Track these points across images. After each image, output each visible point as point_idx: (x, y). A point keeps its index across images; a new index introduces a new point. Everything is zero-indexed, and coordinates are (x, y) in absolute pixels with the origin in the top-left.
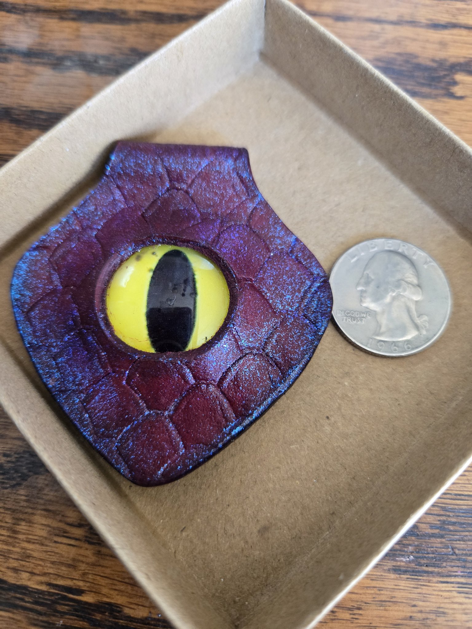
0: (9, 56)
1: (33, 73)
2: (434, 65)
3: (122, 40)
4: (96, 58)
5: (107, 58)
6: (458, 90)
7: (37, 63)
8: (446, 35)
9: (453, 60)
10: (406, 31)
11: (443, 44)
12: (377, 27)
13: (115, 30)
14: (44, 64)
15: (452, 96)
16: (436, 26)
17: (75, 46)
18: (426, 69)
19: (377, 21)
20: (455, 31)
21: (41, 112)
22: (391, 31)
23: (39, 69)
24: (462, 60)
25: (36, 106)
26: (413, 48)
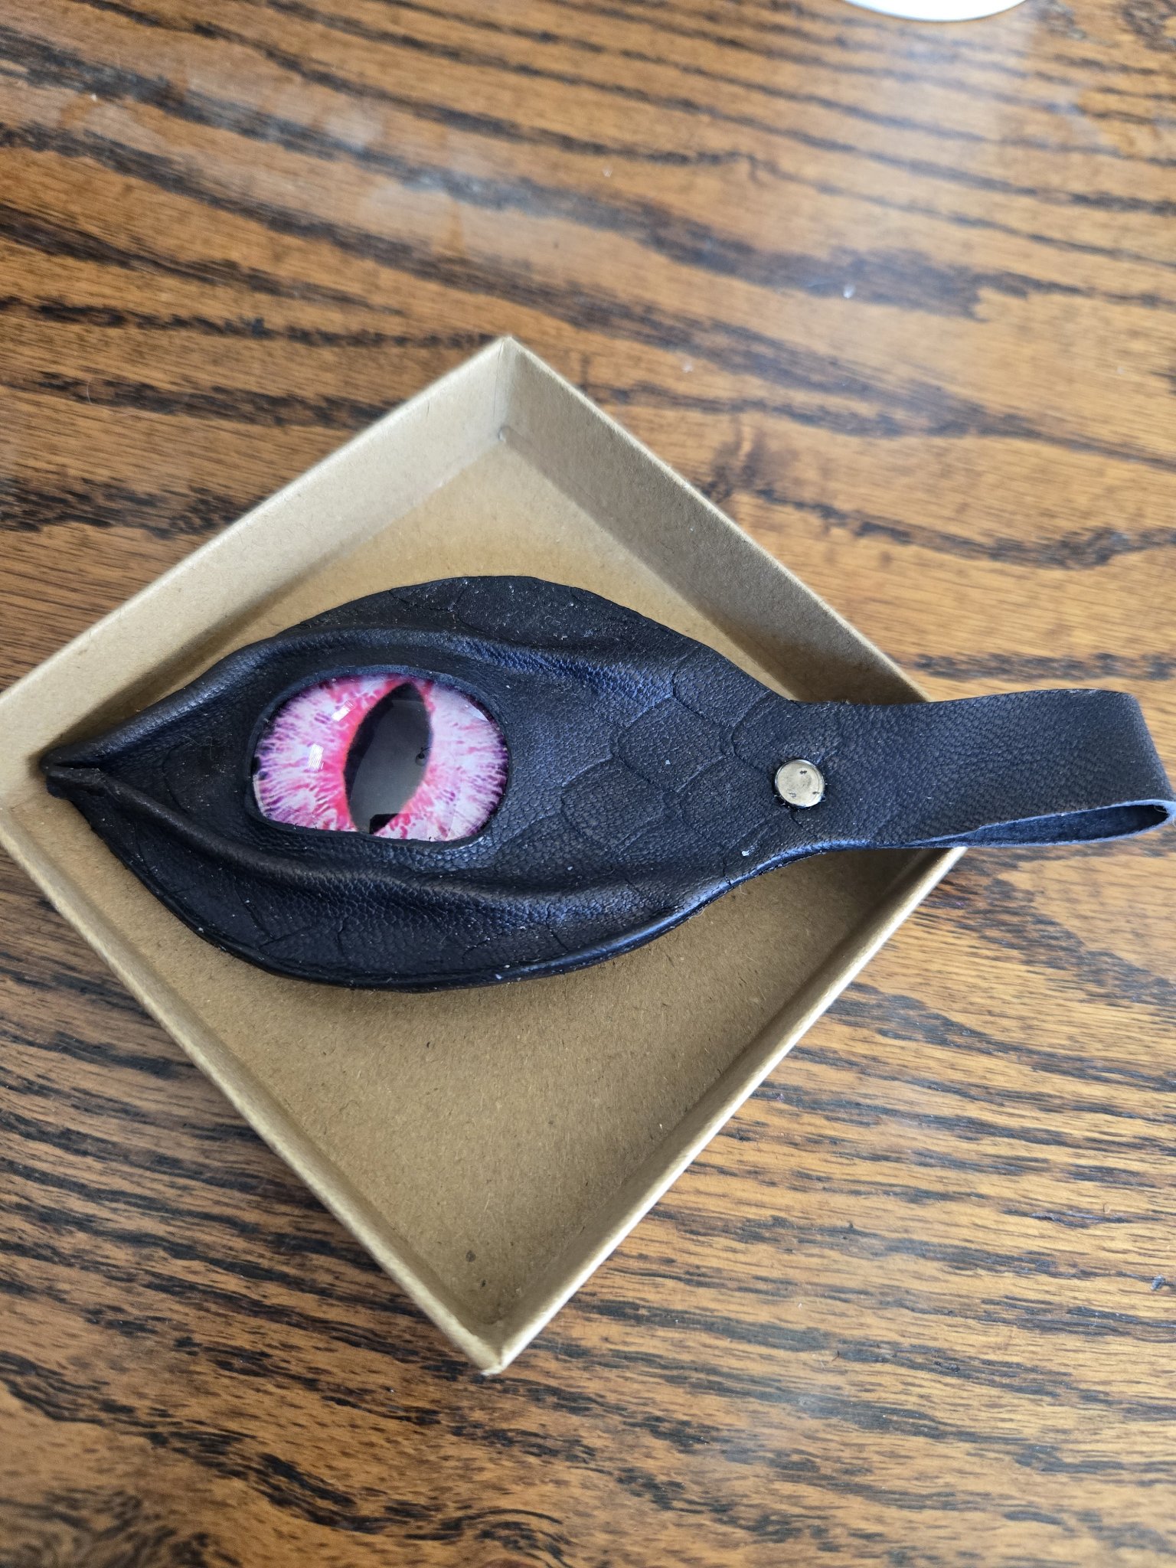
0: (336, 153)
1: (371, 183)
2: (952, 273)
3: (510, 163)
4: (469, 180)
5: (487, 184)
6: (980, 309)
7: (378, 172)
8: (974, 235)
9: (978, 270)
10: (917, 221)
11: (967, 246)
12: (877, 210)
13: (500, 147)
14: (389, 175)
15: (969, 315)
16: (962, 220)
17: (437, 158)
18: (939, 275)
19: (880, 201)
20: (988, 233)
21: (380, 240)
22: (895, 219)
23: (380, 179)
24: (991, 272)
25: (373, 228)
26: (924, 244)
